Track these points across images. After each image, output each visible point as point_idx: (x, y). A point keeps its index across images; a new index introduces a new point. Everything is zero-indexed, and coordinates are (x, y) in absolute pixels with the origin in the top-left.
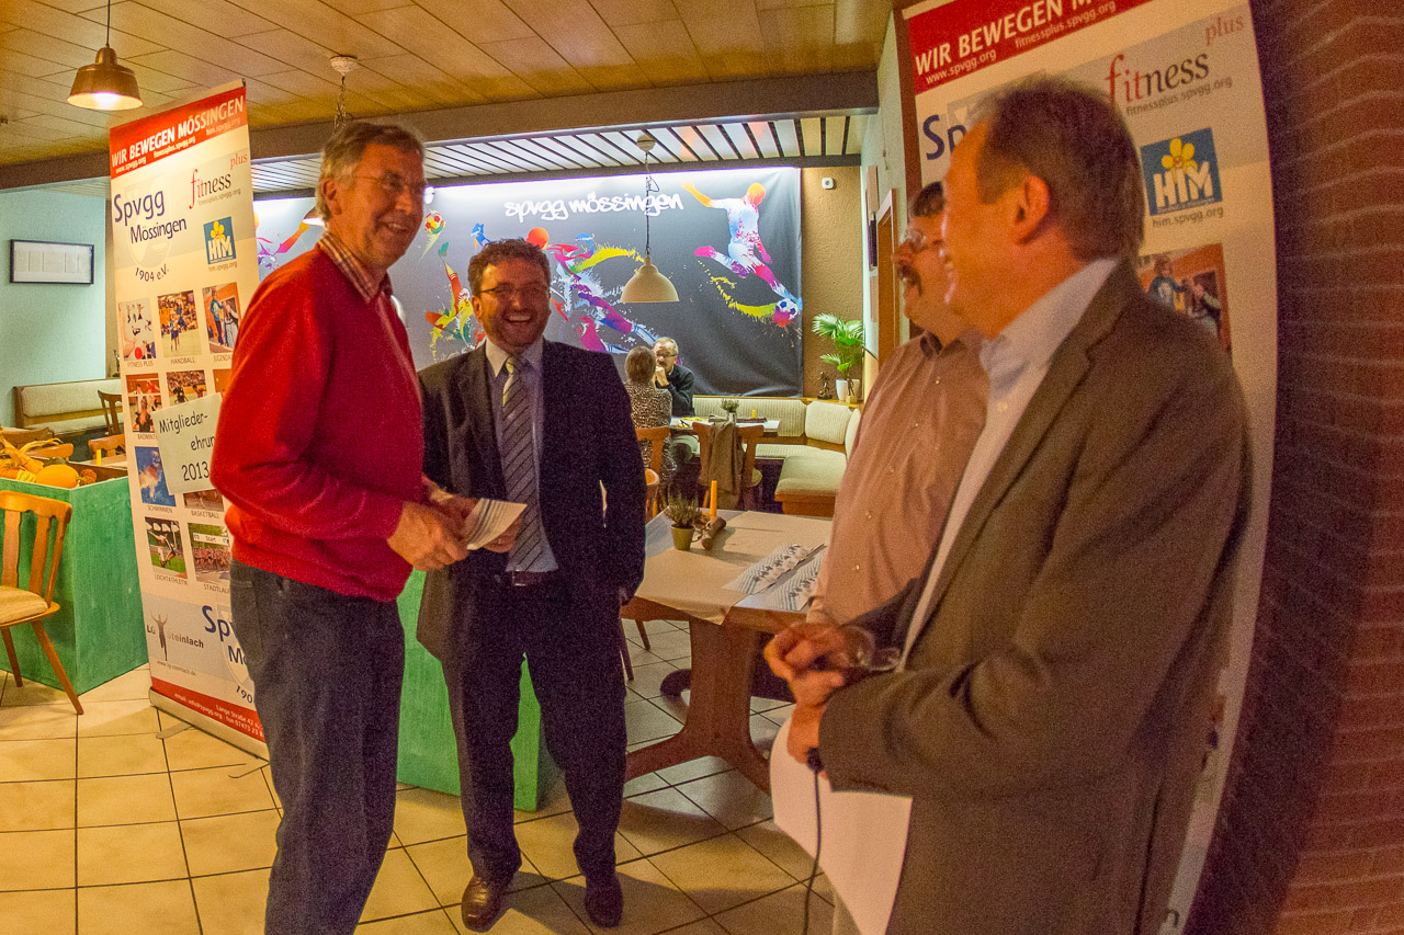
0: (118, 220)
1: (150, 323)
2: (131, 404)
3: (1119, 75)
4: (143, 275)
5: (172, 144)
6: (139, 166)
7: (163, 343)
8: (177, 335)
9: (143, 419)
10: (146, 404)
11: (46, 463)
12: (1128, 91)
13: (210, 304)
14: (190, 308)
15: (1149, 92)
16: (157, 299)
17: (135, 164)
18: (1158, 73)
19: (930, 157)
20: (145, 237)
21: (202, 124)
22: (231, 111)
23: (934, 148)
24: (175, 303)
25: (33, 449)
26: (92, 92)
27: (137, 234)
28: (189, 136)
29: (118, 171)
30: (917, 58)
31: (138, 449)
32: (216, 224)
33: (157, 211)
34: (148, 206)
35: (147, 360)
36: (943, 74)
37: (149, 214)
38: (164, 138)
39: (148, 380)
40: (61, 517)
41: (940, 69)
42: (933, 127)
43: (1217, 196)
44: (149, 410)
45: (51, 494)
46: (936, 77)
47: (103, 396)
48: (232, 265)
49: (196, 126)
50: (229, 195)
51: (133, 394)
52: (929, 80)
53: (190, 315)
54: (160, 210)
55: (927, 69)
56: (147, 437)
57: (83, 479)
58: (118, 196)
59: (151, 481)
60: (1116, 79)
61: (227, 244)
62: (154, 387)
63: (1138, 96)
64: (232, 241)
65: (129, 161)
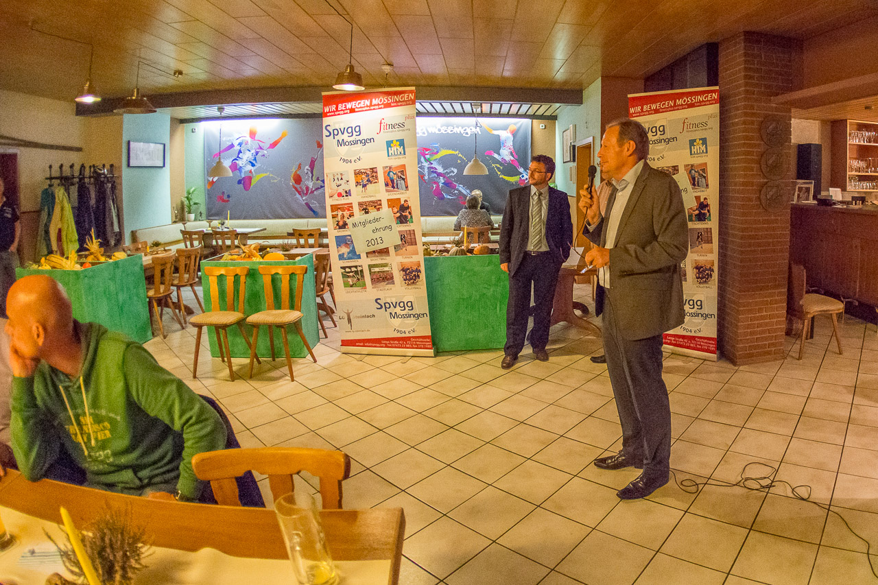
0: (327, 136)
4: (344, 160)
5: (367, 106)
6: (344, 114)
7: (356, 190)
8: (365, 186)
10: (344, 216)
12: (687, 127)
13: (387, 173)
16: (353, 171)
17: (342, 112)
18: (695, 124)
20: (347, 144)
21: (387, 101)
24: (365, 173)
27: (342, 143)
28: (379, 105)
29: (329, 114)
31: (337, 236)
33: (355, 133)
34: (350, 130)
37: (351, 134)
38: (362, 103)
39: (346, 206)
44: (345, 219)
48: (403, 157)
49: (384, 101)
50: (403, 130)
53: (374, 178)
54: (358, 133)
58: (328, 126)
59: (344, 250)
63: (690, 128)
64: (404, 148)
65: (338, 111)
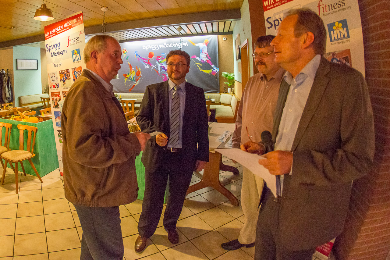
0: (47, 51)
1: (57, 78)
2: (52, 100)
3: (321, 5)
4: (55, 65)
5: (62, 30)
6: (53, 36)
7: (61, 84)
8: (65, 81)
9: (56, 104)
10: (57, 100)
11: (30, 117)
12: (323, 10)
13: (74, 73)
14: (68, 74)
15: (329, 10)
16: (59, 72)
17: (52, 36)
18: (331, 5)
19: (269, 28)
20: (55, 55)
21: (70, 24)
22: (79, 20)
23: (270, 25)
24: (64, 73)
25: (25, 113)
26: (40, 16)
27: (53, 55)
28: (67, 27)
29: (47, 38)
30: (264, 2)
31: (55, 112)
32: (75, 51)
33: (58, 48)
34: (56, 47)
35: (57, 88)
36: (272, 6)
37: (56, 49)
38: (60, 28)
39: (57, 94)
40: (35, 131)
41: (271, 5)
42: (269, 20)
43: (348, 37)
44: (58, 102)
45: (31, 125)
46: (270, 7)
47: (42, 98)
48: (80, 61)
49: (69, 24)
50: (79, 43)
51: (53, 98)
52: (268, 8)
53: (68, 76)
54: (59, 48)
55: (267, 5)
56: (57, 109)
57: (40, 120)
58: (47, 44)
59: (58, 121)
60: (320, 7)
61: (78, 56)
62: (59, 95)
63: (326, 11)
64: (80, 55)
65: (50, 35)
